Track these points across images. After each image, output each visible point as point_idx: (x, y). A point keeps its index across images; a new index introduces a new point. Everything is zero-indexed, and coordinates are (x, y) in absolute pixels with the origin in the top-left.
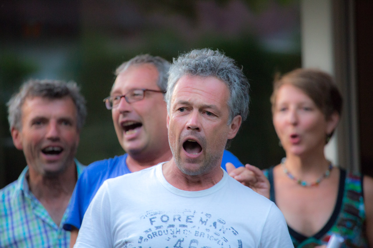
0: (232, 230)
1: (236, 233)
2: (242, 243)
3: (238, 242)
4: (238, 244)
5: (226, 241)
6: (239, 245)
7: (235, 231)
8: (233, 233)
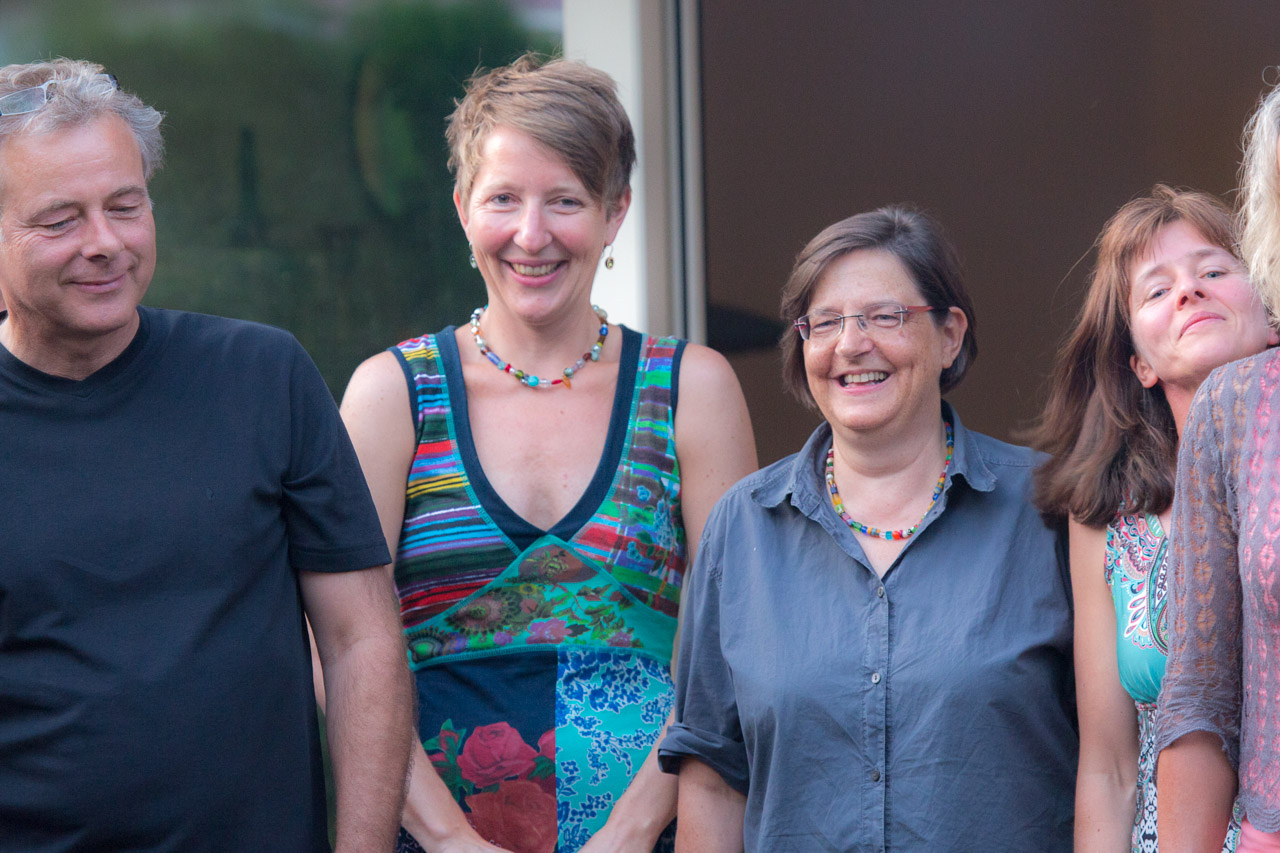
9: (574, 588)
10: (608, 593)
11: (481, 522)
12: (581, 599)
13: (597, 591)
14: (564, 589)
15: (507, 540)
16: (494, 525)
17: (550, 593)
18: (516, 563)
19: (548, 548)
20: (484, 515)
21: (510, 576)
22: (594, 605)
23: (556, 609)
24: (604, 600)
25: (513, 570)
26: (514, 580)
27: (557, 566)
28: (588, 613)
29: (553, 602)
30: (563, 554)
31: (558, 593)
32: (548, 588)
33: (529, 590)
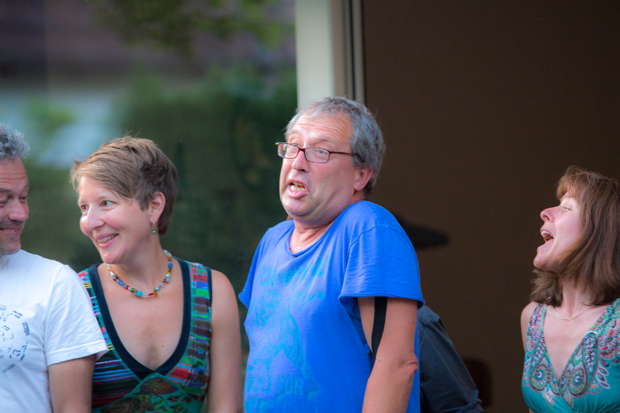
0: (14, 314)
1: (20, 316)
2: (28, 325)
3: (22, 325)
4: (23, 328)
5: (8, 329)
6: (25, 329)
7: (18, 315)
8: (15, 318)
9: (165, 396)
10: (181, 398)
11: (122, 368)
12: (169, 402)
13: (177, 398)
14: (161, 397)
15: (135, 376)
16: (128, 369)
17: (154, 399)
18: (138, 386)
19: (154, 379)
20: (124, 364)
21: (135, 392)
22: (174, 404)
23: (157, 407)
24: (179, 401)
25: (137, 389)
26: (137, 394)
27: (158, 387)
28: (171, 407)
29: (156, 404)
30: (162, 381)
31: (158, 399)
32: (153, 397)
33: (144, 398)
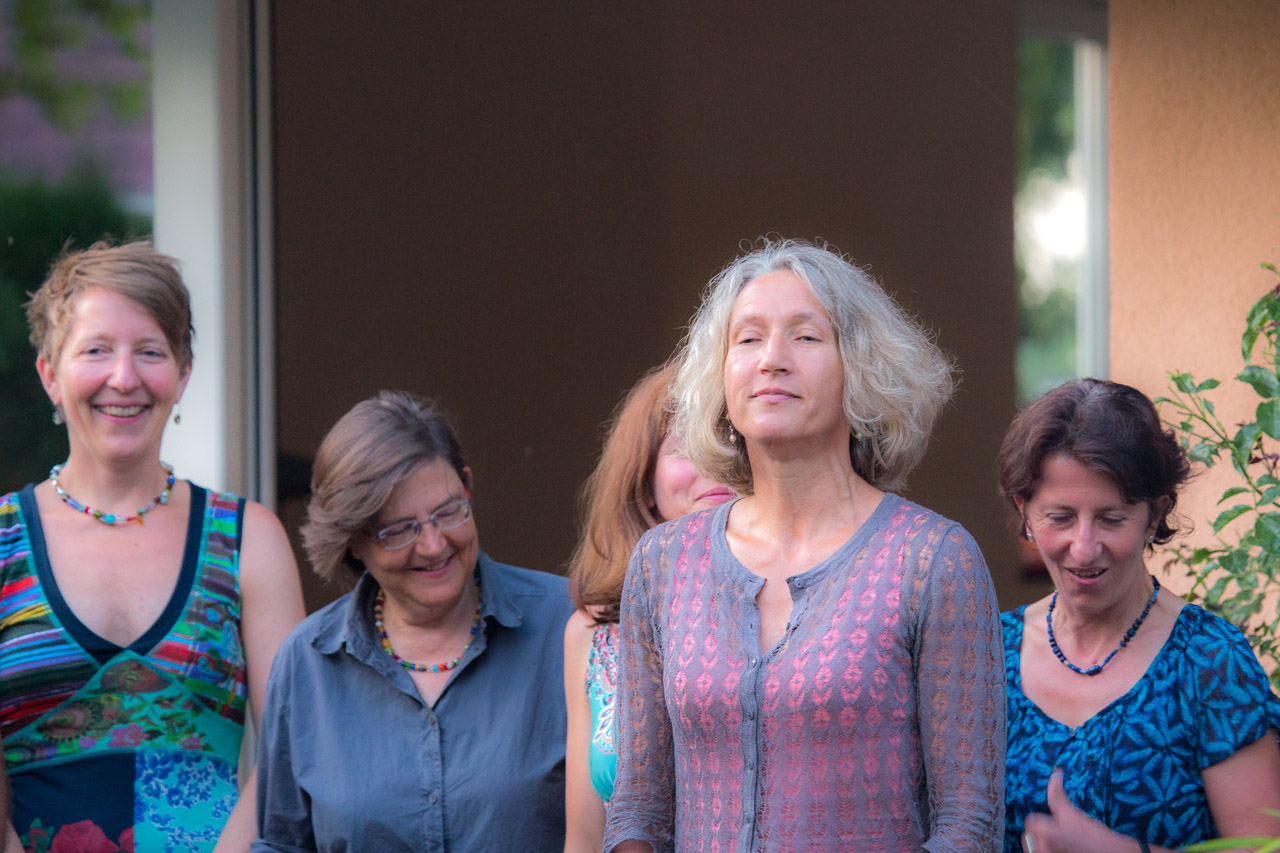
9: (150, 697)
10: (181, 701)
11: (64, 642)
12: (157, 707)
13: (172, 700)
14: (141, 699)
15: (88, 657)
16: (75, 645)
17: (129, 702)
18: (96, 678)
19: (127, 662)
20: (67, 636)
21: (93, 688)
22: (168, 712)
23: (135, 716)
24: (177, 708)
25: (95, 682)
26: (96, 692)
27: (135, 678)
28: (163, 718)
29: (132, 710)
30: (140, 667)
31: (136, 702)
32: (127, 697)
33: (110, 699)
